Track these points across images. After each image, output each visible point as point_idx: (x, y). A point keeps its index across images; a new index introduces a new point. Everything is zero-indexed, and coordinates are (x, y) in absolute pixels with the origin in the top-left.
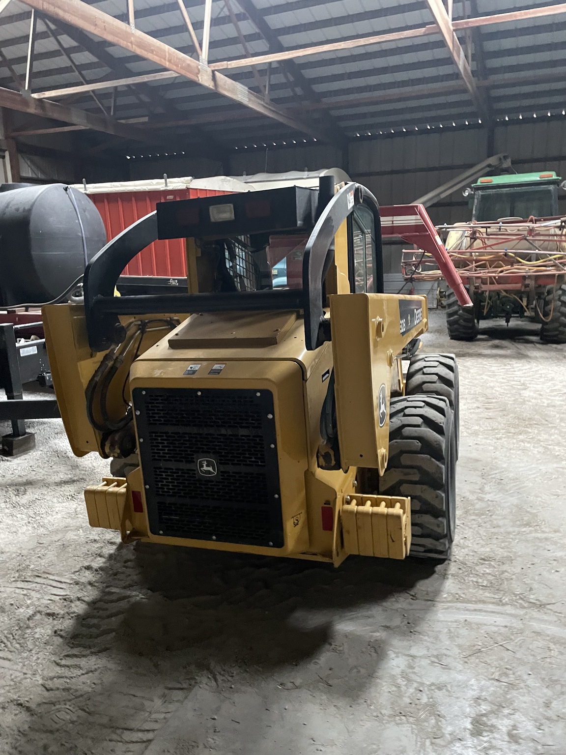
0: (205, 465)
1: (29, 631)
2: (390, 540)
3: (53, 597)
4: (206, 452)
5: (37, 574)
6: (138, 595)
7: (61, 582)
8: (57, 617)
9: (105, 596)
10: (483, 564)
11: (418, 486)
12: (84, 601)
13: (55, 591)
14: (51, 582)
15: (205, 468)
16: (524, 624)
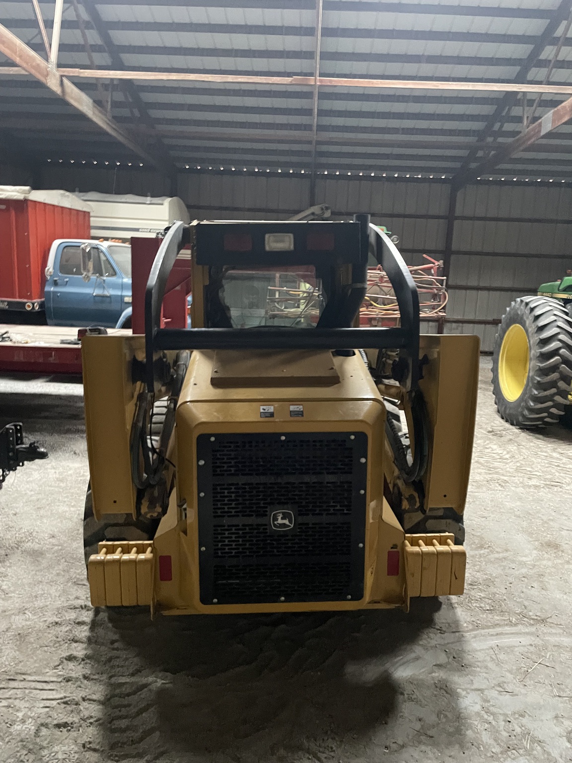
0: (280, 518)
1: (45, 752)
2: (453, 578)
3: (48, 703)
4: (282, 504)
5: (8, 678)
6: (157, 681)
7: (46, 682)
8: (72, 728)
9: (115, 689)
10: (473, 589)
11: (444, 521)
12: (94, 701)
13: (45, 695)
14: (33, 685)
15: (280, 521)
16: (543, 640)
